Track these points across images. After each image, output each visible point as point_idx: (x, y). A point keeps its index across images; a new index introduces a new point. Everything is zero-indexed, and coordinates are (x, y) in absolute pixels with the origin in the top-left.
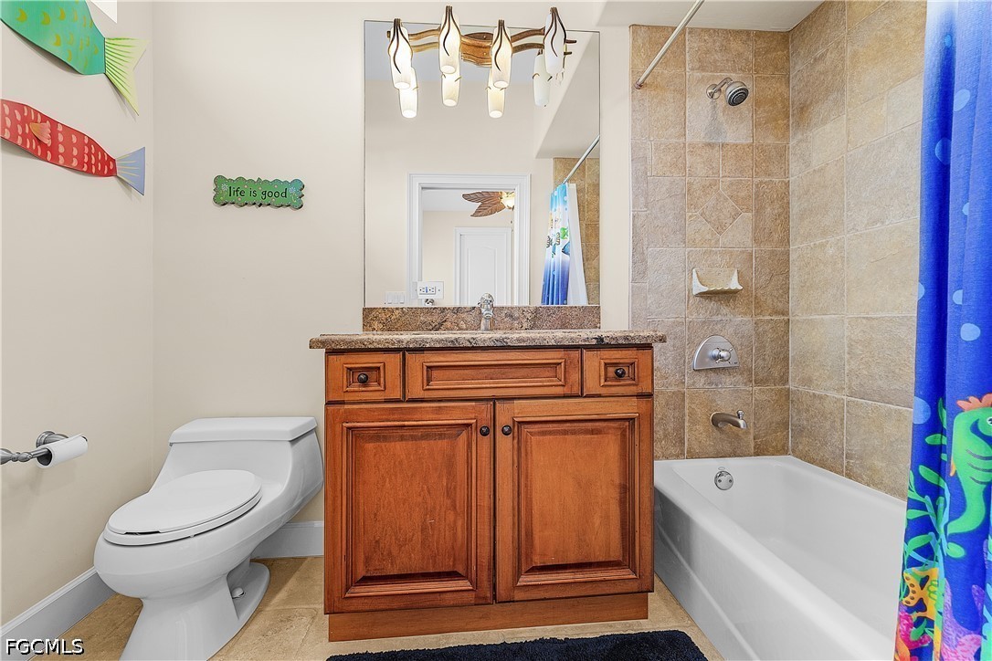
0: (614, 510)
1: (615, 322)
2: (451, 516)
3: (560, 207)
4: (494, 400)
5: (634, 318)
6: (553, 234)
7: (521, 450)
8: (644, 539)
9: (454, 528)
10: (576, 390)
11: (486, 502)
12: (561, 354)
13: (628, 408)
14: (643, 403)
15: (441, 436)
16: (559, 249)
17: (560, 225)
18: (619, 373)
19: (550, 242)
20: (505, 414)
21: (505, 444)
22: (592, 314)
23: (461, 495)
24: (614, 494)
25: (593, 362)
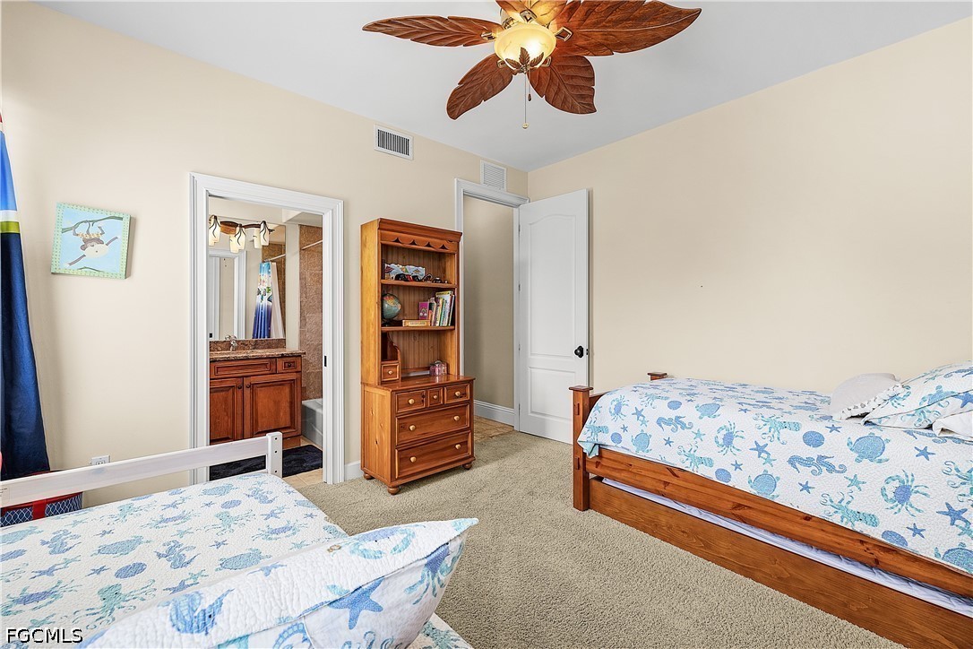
0: (288, 409)
1: (293, 346)
2: (226, 418)
3: (266, 274)
4: (243, 377)
5: (301, 343)
6: (262, 288)
7: (253, 394)
8: (299, 419)
9: (227, 422)
10: (274, 372)
11: (240, 412)
12: (268, 360)
13: (293, 376)
14: (298, 375)
15: (222, 391)
16: (265, 298)
17: (266, 285)
18: (289, 365)
19: (259, 293)
20: (247, 382)
21: (247, 392)
22: (281, 343)
23: (230, 411)
24: (288, 404)
25: (280, 363)
